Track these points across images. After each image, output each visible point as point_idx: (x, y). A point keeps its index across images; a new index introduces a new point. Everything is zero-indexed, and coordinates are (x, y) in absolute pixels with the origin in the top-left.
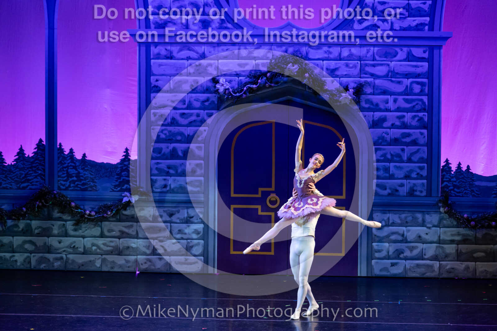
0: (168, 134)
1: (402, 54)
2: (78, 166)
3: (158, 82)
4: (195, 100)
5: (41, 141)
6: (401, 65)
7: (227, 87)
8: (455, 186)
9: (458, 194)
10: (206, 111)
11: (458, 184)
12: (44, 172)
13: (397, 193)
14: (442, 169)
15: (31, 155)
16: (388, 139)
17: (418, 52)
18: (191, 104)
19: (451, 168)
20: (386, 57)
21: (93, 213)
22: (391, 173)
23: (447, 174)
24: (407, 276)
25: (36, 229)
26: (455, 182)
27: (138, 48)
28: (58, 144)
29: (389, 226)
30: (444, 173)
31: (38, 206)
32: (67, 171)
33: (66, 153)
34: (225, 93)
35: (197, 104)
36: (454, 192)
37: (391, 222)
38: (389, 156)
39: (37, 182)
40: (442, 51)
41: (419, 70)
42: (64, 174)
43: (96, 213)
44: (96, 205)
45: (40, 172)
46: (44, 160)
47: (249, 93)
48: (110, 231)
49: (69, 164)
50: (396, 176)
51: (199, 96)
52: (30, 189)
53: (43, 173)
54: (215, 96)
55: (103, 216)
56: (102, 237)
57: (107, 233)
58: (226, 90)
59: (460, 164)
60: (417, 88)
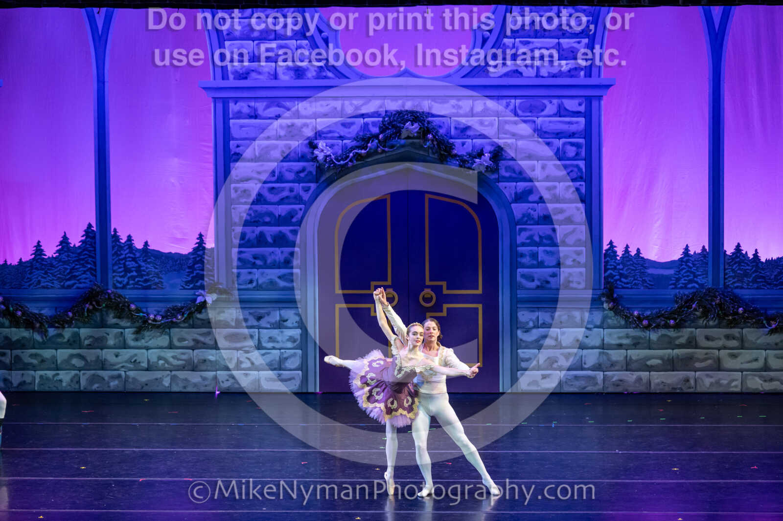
0: (253, 215)
1: (551, 108)
2: (138, 257)
3: (239, 148)
4: (287, 170)
5: (90, 226)
6: (550, 122)
7: (328, 153)
8: (621, 275)
9: (625, 286)
10: (301, 185)
11: (626, 273)
12: (95, 265)
13: (548, 286)
14: (605, 254)
15: (78, 244)
16: (536, 217)
17: (571, 105)
18: (282, 176)
19: (616, 252)
20: (531, 112)
21: (159, 318)
22: (540, 259)
23: (612, 259)
24: (562, 391)
25: (85, 339)
26: (622, 269)
27: (212, 105)
28: (112, 230)
29: (539, 328)
30: (608, 258)
31: (88, 309)
32: (124, 264)
33: (123, 241)
34: (325, 161)
35: (290, 176)
36: (620, 283)
37: (540, 322)
38: (537, 239)
39: (86, 279)
40: (602, 102)
41: (573, 128)
42: (120, 268)
43: (163, 317)
44: (162, 307)
45: (89, 266)
46: (95, 250)
47: (357, 161)
48: (181, 340)
49: (127, 256)
50: (546, 264)
51: (292, 165)
52: (78, 288)
53: (94, 267)
54: (313, 165)
55: (172, 322)
56: (171, 348)
57: (177, 343)
58: (327, 156)
59: (627, 247)
60: (571, 151)
